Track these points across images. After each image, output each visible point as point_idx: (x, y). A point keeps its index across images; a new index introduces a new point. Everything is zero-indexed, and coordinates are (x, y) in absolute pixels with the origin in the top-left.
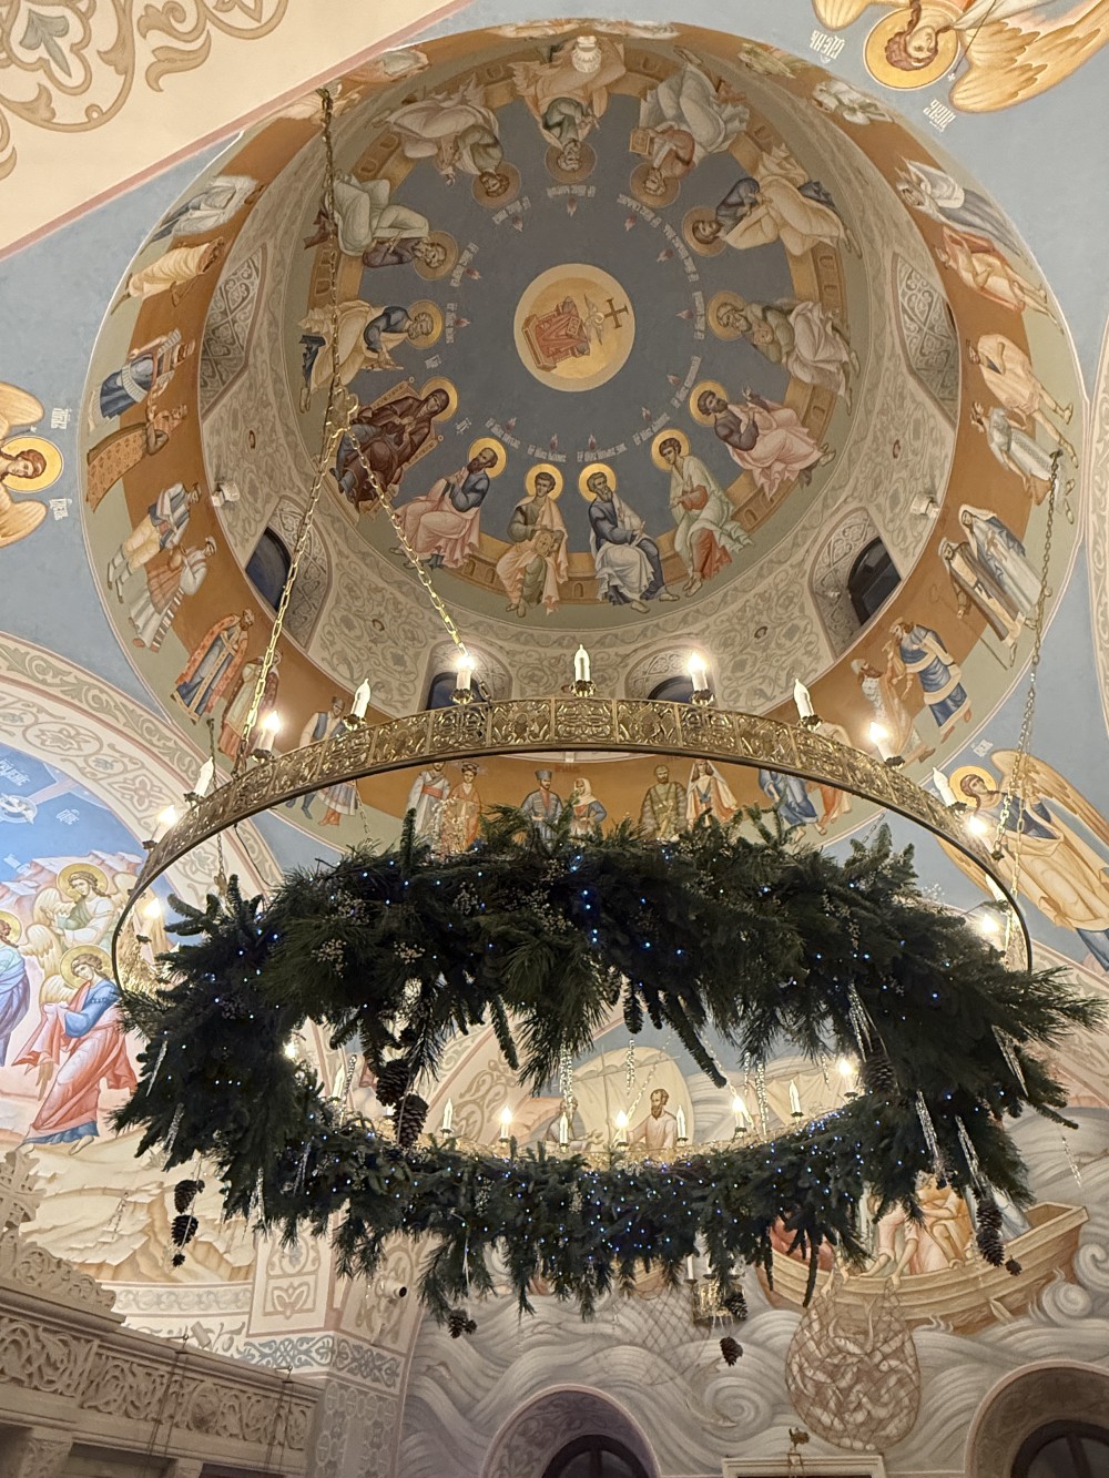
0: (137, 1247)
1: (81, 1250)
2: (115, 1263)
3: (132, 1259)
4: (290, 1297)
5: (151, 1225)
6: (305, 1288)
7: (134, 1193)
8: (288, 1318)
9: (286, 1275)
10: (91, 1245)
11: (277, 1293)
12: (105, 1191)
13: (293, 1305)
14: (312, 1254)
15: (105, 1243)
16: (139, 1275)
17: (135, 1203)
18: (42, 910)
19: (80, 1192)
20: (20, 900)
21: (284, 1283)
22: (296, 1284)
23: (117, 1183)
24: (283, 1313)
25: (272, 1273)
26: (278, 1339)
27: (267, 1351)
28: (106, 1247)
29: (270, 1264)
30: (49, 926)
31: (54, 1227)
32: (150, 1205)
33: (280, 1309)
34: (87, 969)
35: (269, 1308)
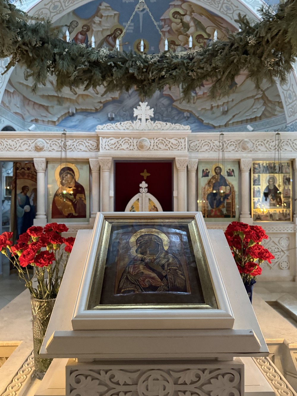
0: (263, 109)
1: (249, 115)
2: (259, 115)
3: (263, 114)
4: (293, 109)
5: (265, 103)
6: (295, 106)
7: (256, 95)
8: (294, 116)
9: (290, 103)
10: (251, 113)
11: (290, 109)
12: (248, 98)
13: (294, 112)
14: (294, 94)
15: (254, 112)
16: (267, 117)
17: (257, 98)
18: (176, 31)
19: (242, 101)
20: (169, 32)
21: (290, 106)
22: (293, 105)
23: (250, 95)
24: (293, 115)
25: (287, 104)
26: (294, 123)
27: (292, 127)
28: (255, 113)
29: (286, 102)
30: (182, 34)
31: (240, 112)
32: (262, 98)
33: (292, 114)
34: (201, 40)
35: (289, 115)
